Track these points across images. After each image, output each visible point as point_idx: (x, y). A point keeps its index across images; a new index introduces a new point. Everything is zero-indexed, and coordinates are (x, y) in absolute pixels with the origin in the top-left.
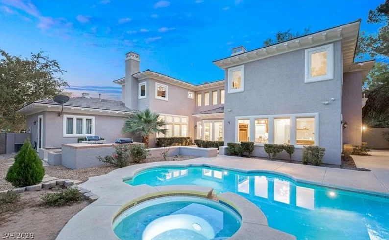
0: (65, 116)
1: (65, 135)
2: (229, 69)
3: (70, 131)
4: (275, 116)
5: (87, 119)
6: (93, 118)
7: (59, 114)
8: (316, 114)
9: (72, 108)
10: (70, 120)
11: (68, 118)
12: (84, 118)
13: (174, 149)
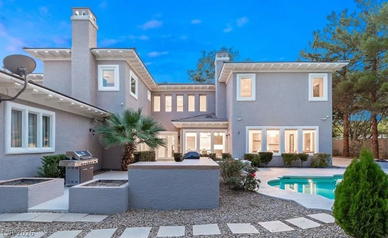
2: (238, 75)
4: (287, 127)
6: (53, 114)
8: (317, 127)
10: (17, 114)
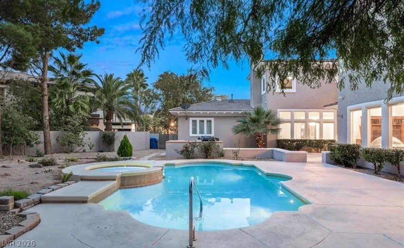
0: (191, 119)
1: (191, 135)
3: (194, 132)
5: (207, 121)
6: (212, 119)
7: (187, 118)
9: (194, 112)
10: (194, 122)
11: (193, 121)
12: (205, 119)
13: (263, 150)
